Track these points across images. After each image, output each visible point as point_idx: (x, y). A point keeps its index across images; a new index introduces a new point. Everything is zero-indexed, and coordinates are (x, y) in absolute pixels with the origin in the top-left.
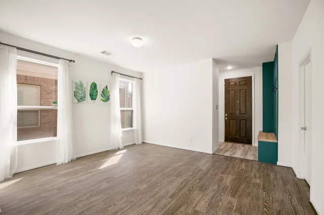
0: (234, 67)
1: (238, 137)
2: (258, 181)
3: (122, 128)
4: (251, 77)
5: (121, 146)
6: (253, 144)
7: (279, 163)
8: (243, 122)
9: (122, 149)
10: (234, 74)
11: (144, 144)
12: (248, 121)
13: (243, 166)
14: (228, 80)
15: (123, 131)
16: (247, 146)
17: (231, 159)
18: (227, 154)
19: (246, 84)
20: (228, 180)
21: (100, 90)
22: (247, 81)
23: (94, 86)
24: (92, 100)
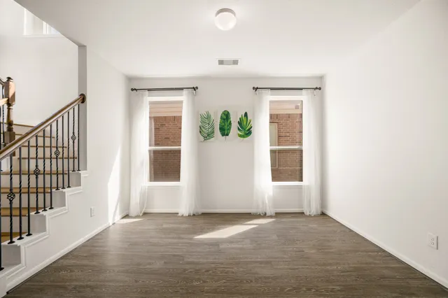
5: (270, 211)
21: (234, 120)
23: (226, 116)
24: (223, 135)
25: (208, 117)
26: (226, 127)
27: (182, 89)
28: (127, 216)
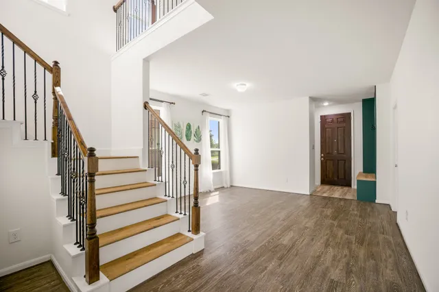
0: (331, 103)
1: (336, 179)
2: (356, 212)
3: (213, 169)
4: (350, 113)
5: (212, 189)
6: (352, 187)
7: (377, 201)
8: (341, 163)
9: (213, 192)
10: (331, 110)
11: (233, 188)
12: (347, 161)
13: (342, 203)
14: (325, 116)
15: (214, 173)
16: (346, 189)
17: (329, 198)
18: (325, 195)
19: (344, 121)
20: (329, 212)
21: (193, 130)
22: (346, 118)
23: (189, 127)
24: (187, 141)
26: (189, 135)
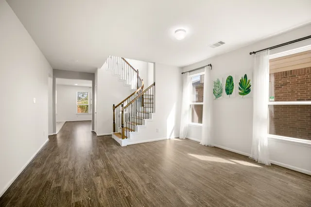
23: (230, 80)
24: (228, 94)
25: (218, 83)
26: (230, 88)
27: (203, 67)
28: (178, 138)
